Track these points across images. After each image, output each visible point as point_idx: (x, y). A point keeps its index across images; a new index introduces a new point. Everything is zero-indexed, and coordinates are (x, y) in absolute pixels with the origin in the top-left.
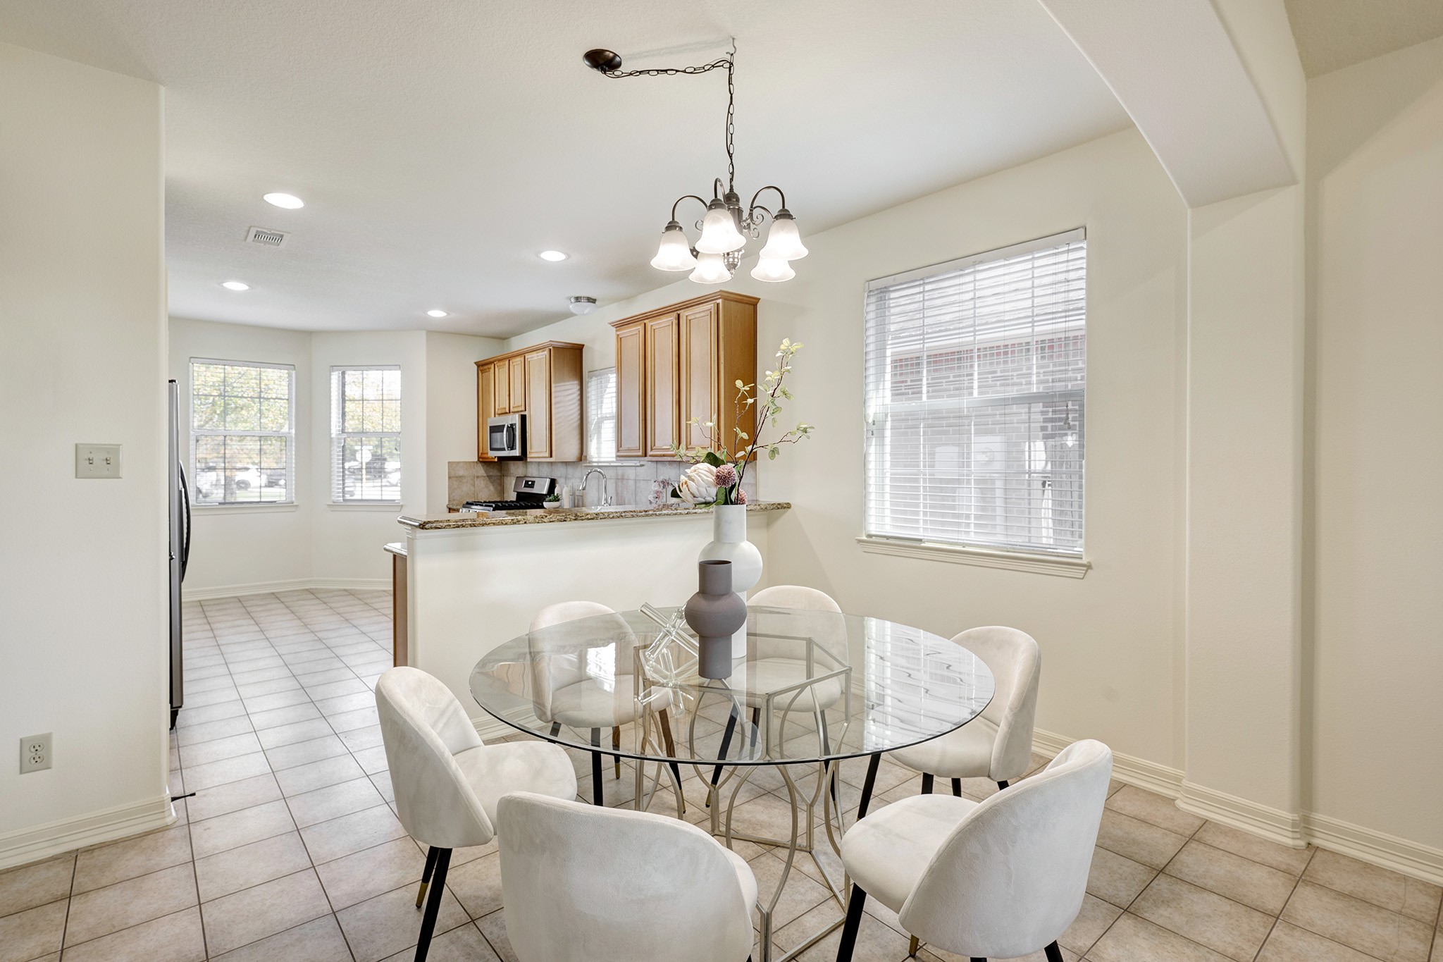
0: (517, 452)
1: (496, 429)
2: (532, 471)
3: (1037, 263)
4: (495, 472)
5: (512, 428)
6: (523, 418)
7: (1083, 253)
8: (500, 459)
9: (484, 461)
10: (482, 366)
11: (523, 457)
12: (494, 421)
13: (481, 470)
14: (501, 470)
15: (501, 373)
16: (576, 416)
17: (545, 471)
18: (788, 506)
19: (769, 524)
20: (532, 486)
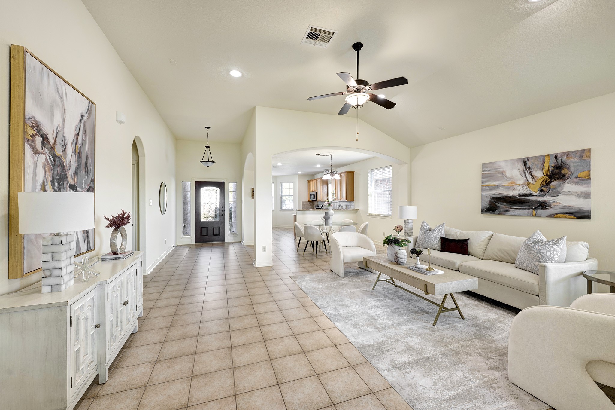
0: (315, 200)
1: (311, 195)
2: (319, 204)
3: (383, 170)
4: (311, 204)
5: (314, 195)
6: (316, 193)
7: (391, 169)
8: (312, 201)
9: (309, 201)
10: (309, 181)
11: (316, 201)
12: (311, 193)
13: (309, 203)
14: (313, 203)
15: (312, 183)
16: (326, 192)
17: (321, 203)
18: (358, 209)
19: (356, 213)
20: (318, 207)
